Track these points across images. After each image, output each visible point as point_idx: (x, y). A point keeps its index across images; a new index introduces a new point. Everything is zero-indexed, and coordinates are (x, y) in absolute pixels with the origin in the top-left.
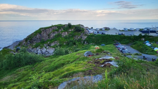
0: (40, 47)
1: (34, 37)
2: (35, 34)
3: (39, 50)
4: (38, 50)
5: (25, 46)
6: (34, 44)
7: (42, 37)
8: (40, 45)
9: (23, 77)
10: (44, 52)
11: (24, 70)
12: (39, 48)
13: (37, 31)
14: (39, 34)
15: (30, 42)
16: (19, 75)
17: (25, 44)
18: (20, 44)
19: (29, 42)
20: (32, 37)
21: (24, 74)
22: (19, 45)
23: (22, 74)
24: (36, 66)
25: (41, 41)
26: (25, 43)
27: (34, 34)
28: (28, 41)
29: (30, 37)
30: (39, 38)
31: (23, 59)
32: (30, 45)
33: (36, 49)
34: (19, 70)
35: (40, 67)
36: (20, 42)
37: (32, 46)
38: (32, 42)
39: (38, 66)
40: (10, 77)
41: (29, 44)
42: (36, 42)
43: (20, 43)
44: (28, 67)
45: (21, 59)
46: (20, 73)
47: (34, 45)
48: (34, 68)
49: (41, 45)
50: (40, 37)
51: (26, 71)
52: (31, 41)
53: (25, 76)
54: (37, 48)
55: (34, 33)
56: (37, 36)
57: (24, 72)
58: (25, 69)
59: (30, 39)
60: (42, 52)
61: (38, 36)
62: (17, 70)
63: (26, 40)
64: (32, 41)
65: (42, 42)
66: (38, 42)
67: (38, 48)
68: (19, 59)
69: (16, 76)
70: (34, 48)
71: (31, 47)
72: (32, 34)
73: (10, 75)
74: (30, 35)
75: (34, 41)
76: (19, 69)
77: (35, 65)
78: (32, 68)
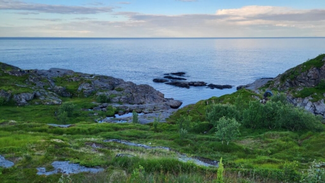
0: (312, 97)
1: (302, 74)
2: (305, 66)
3: (309, 104)
4: (305, 105)
5: (279, 89)
6: (298, 89)
7: (322, 76)
8: (312, 93)
9: (280, 150)
10: (320, 112)
11: (280, 138)
12: (309, 100)
13: (311, 60)
14: (315, 68)
15: (290, 83)
16: (272, 144)
17: (278, 86)
18: (270, 84)
19: (288, 84)
20: (297, 74)
21: (281, 146)
22: (267, 86)
23: (277, 145)
24: (307, 138)
25: (317, 85)
26: (279, 83)
27: (303, 68)
28: (288, 80)
29: (292, 74)
30: (312, 78)
31: (279, 116)
32: (290, 90)
33: (303, 101)
34: (270, 134)
35: (318, 142)
36: (268, 80)
37: (294, 92)
38: (295, 83)
39: (313, 140)
40: (253, 141)
41: (288, 88)
42: (304, 85)
43: (268, 83)
44: (288, 134)
45: (276, 114)
46: (272, 142)
47: (298, 92)
48: (302, 140)
49: (316, 94)
50: (317, 74)
51: (284, 141)
52: (293, 82)
53: (281, 151)
54: (303, 98)
55: (304, 64)
56: (311, 72)
57: (281, 141)
58: (281, 135)
59: (292, 78)
60: (315, 110)
61: (313, 73)
62: (266, 133)
63: (283, 77)
64: (297, 82)
65: (319, 87)
66: (308, 86)
67: (307, 100)
68: (272, 114)
69: (265, 145)
70: (297, 97)
71: (292, 95)
72: (298, 67)
73: (254, 139)
74: (293, 69)
75: (301, 82)
76: (271, 132)
77: (303, 136)
78: (296, 139)
